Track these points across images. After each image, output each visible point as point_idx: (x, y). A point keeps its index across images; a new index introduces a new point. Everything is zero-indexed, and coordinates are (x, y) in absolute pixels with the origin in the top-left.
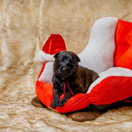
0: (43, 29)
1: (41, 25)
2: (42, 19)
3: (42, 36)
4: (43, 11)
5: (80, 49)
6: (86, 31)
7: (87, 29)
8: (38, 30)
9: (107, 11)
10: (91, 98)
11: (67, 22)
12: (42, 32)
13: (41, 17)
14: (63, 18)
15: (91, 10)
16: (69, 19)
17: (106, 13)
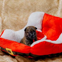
0: (4, 13)
1: (3, 11)
2: (4, 8)
3: (3, 17)
4: (5, 3)
5: (24, 26)
6: (28, 16)
7: (28, 15)
8: (1, 13)
9: (40, 7)
10: (32, 50)
11: (18, 10)
12: (4, 14)
13: (4, 7)
14: (15, 8)
15: (31, 5)
16: (19, 9)
17: (39, 8)
